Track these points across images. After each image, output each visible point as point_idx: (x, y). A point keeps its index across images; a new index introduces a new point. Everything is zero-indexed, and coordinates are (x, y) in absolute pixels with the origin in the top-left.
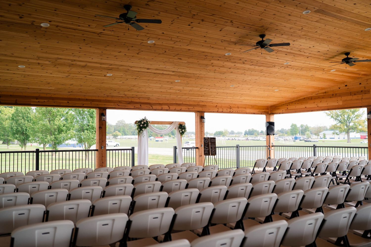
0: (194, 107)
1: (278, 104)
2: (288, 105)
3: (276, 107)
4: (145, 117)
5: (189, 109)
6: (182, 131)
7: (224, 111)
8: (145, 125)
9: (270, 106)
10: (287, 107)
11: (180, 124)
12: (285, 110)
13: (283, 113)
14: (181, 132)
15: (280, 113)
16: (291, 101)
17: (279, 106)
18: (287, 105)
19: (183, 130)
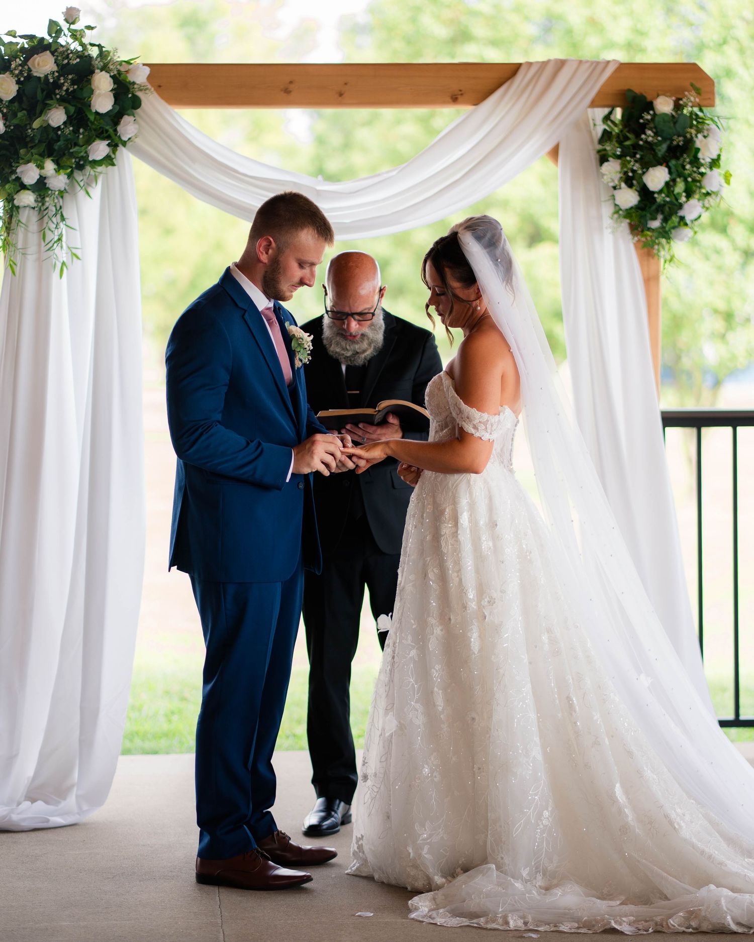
4: (71, 16)
6: (645, 194)
8: (57, 117)
14: (629, 198)
19: (656, 178)
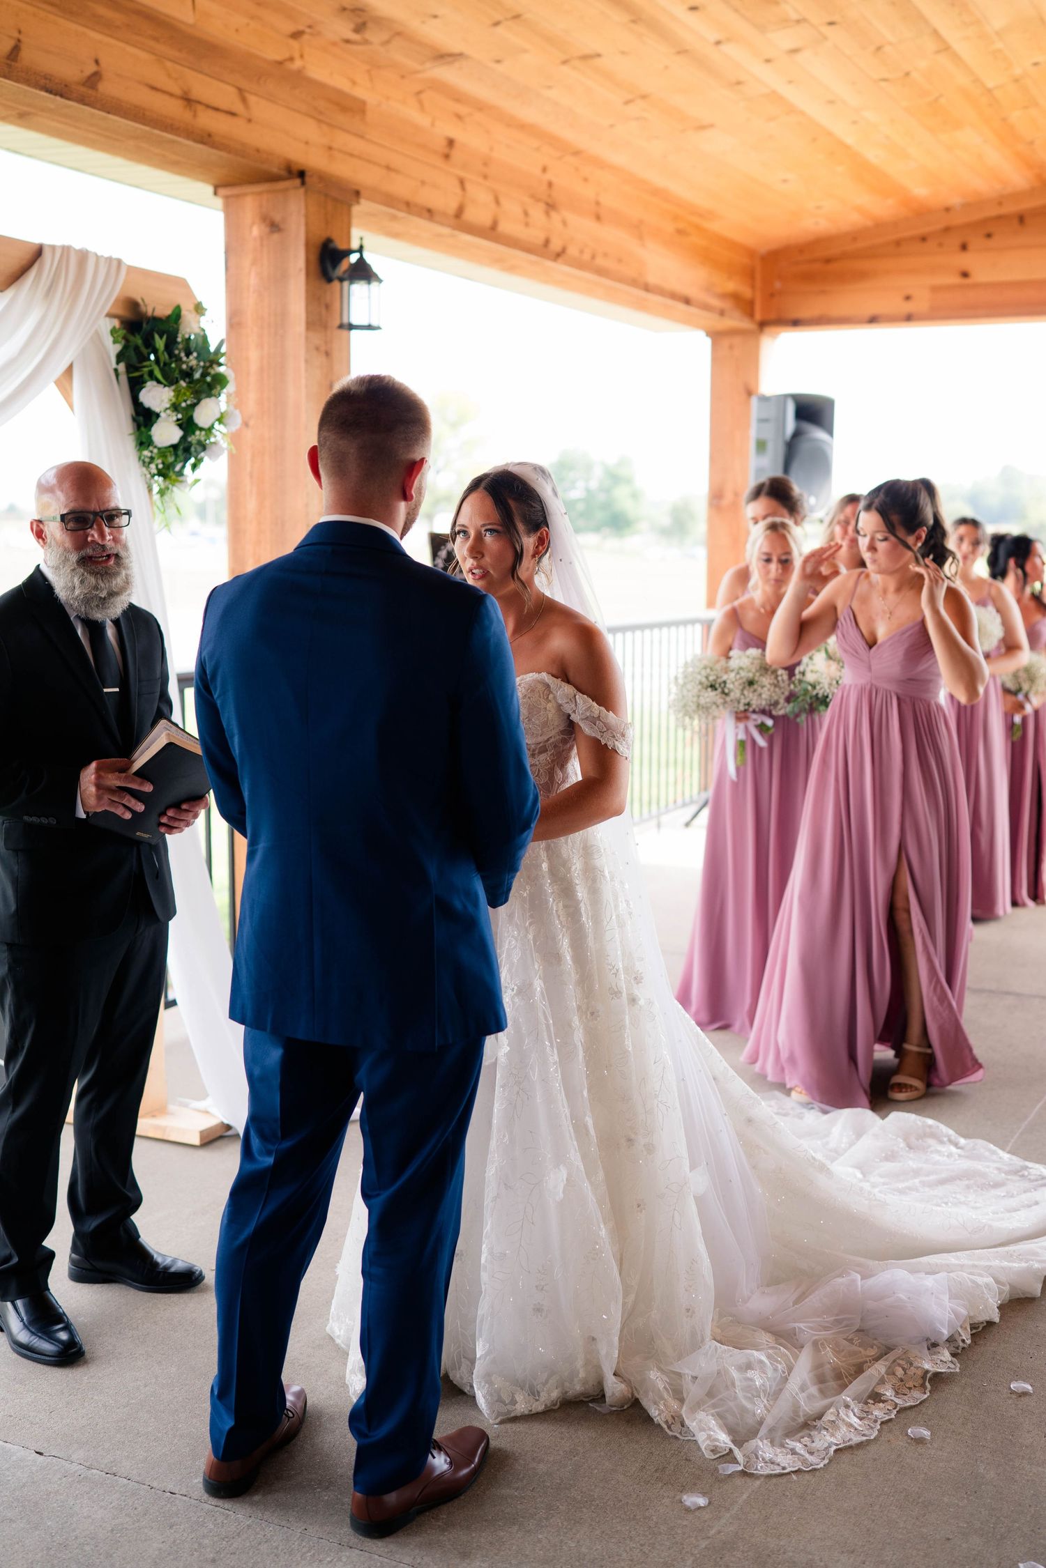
0: (252, 99)
1: (854, 235)
2: (976, 241)
3: (828, 261)
5: (188, 100)
7: (505, 227)
9: (763, 250)
10: (965, 260)
11: (133, 305)
12: (935, 289)
13: (909, 318)
15: (873, 320)
16: (1004, 210)
17: (871, 253)
18: (964, 247)
